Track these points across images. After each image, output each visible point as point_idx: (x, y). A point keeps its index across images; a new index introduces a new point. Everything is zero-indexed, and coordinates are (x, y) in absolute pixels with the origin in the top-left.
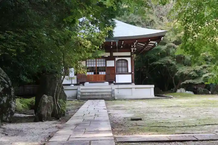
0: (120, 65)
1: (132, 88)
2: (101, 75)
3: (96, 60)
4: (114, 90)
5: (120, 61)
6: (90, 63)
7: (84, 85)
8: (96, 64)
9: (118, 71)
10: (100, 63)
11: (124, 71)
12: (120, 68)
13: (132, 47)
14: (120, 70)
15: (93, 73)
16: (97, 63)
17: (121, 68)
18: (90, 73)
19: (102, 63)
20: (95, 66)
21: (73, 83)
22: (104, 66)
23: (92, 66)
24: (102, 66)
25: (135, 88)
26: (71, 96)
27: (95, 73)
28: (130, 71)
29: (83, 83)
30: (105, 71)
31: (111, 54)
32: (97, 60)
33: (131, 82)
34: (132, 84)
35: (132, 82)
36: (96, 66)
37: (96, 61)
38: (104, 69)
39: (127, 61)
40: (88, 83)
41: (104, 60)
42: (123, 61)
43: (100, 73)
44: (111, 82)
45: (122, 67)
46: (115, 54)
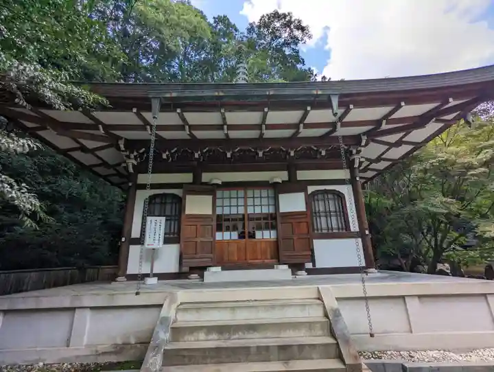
0: (322, 209)
1: (403, 297)
2: (263, 241)
3: (246, 194)
4: (337, 313)
5: (320, 197)
6: (226, 202)
7: (202, 277)
8: (246, 206)
9: (315, 227)
10: (257, 201)
11: (335, 226)
12: (323, 219)
13: (354, 151)
14: (323, 223)
15: (235, 235)
16: (250, 202)
17: (326, 216)
18: (227, 236)
19: (265, 201)
20: (241, 210)
21: (158, 269)
22: (272, 210)
23: (234, 211)
24: (265, 210)
25: (420, 297)
26: (133, 341)
27: (242, 236)
28: (354, 226)
29: (201, 270)
30: (274, 227)
31: (292, 176)
32: (250, 193)
33: (364, 265)
34: (371, 270)
35: (369, 265)
36: (246, 210)
37: (245, 198)
38: (271, 221)
39: (340, 197)
40: (219, 269)
41: (271, 193)
42: (330, 196)
43: (258, 235)
44: (296, 267)
45: (328, 214)
46: (302, 175)
